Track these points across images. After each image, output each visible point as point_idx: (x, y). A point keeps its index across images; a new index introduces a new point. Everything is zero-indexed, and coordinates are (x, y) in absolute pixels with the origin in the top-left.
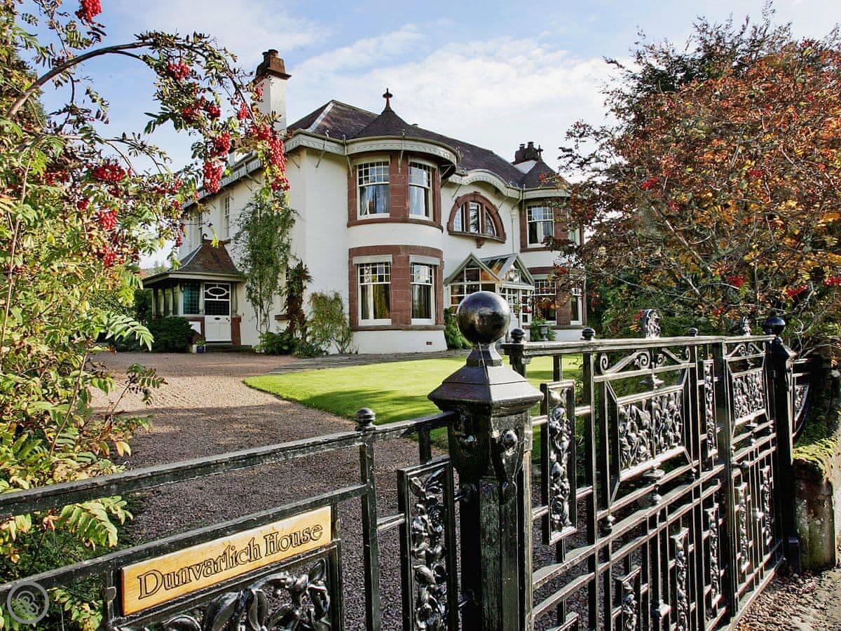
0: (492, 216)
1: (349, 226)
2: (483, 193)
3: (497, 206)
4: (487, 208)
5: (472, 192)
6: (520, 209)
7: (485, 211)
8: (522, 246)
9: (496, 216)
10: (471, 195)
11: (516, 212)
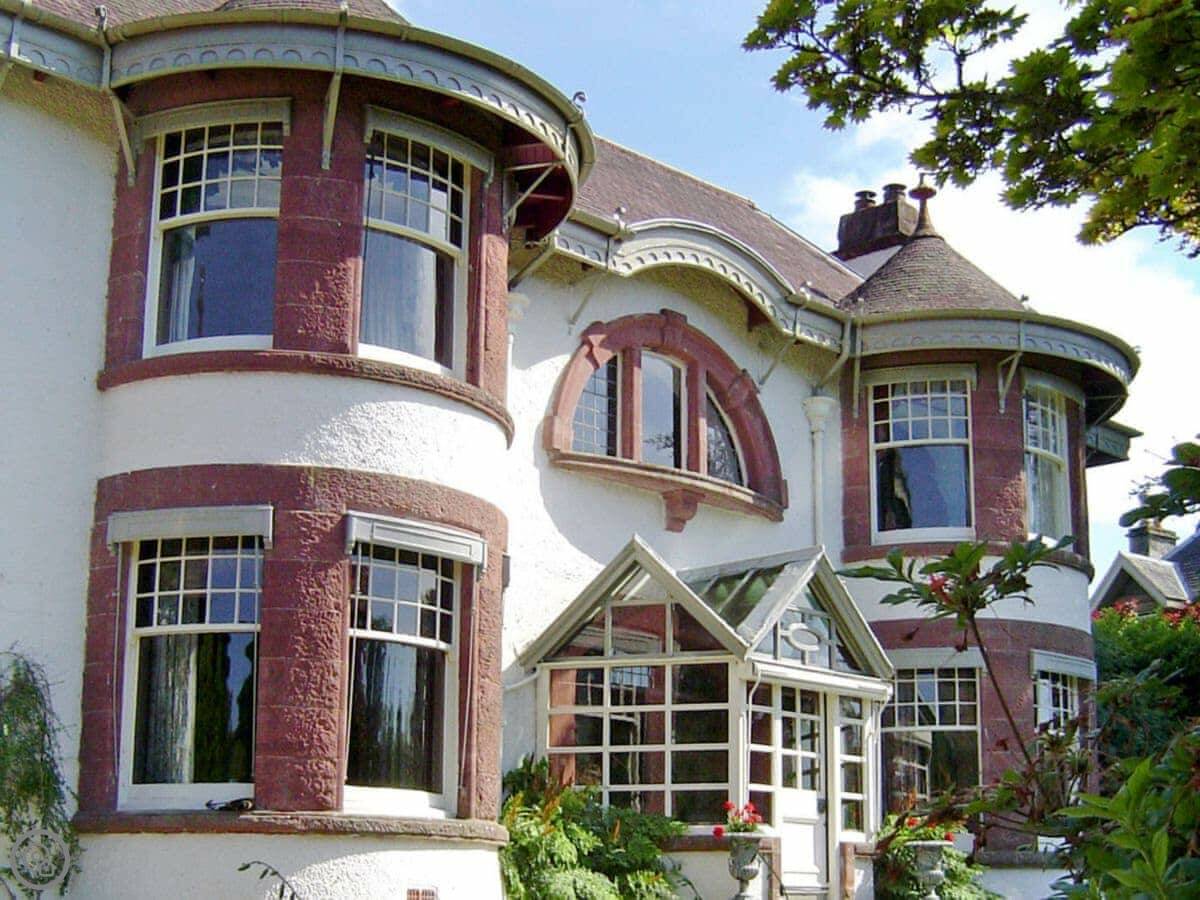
0: (732, 413)
1: (105, 382)
2: (699, 320)
3: (754, 375)
4: (711, 381)
5: (654, 308)
6: (846, 398)
7: (704, 389)
8: (849, 539)
9: (746, 414)
10: (648, 319)
11: (827, 406)
